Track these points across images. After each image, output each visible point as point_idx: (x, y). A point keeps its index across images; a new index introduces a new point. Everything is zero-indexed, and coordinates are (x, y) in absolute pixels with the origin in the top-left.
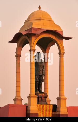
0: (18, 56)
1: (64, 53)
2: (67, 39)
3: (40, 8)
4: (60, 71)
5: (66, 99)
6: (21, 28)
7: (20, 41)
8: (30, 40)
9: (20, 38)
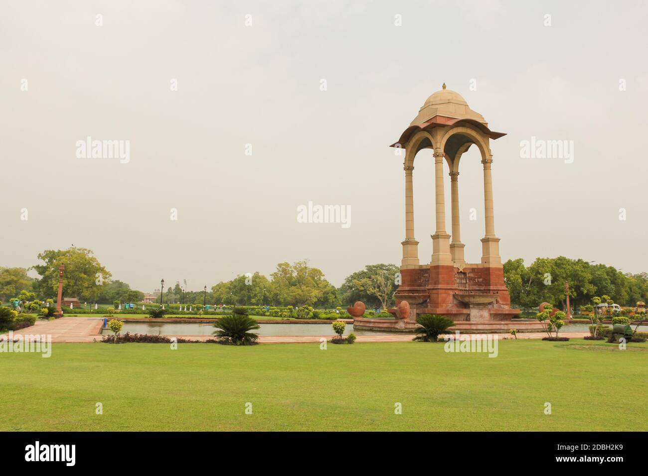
0: (409, 169)
1: (491, 161)
2: (496, 136)
3: (444, 87)
4: (485, 192)
5: (498, 242)
6: (416, 118)
7: (411, 144)
8: (433, 138)
9: (413, 137)
